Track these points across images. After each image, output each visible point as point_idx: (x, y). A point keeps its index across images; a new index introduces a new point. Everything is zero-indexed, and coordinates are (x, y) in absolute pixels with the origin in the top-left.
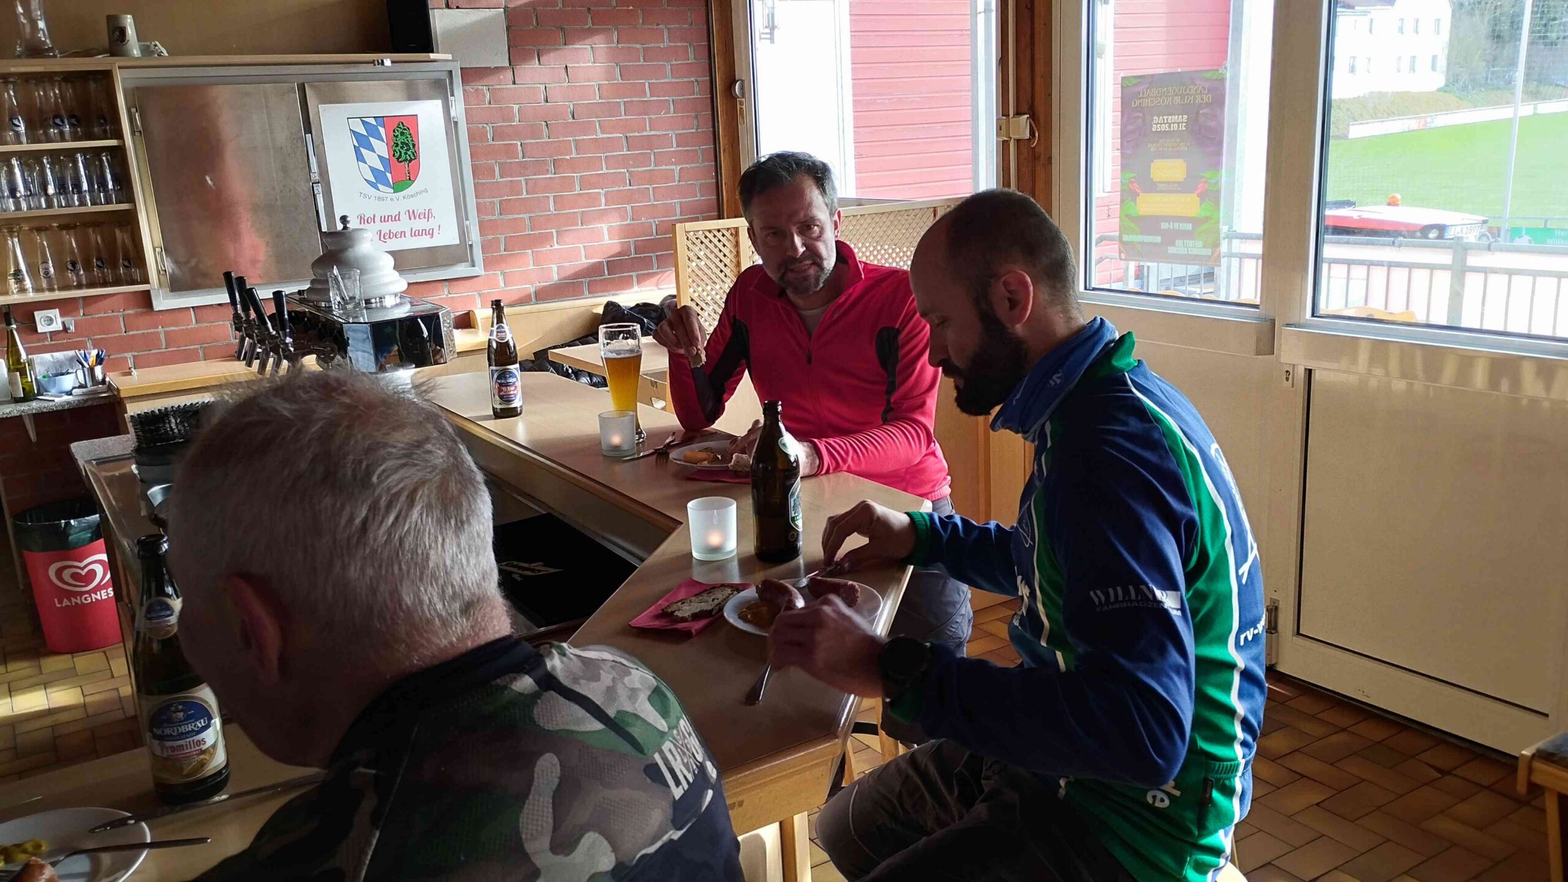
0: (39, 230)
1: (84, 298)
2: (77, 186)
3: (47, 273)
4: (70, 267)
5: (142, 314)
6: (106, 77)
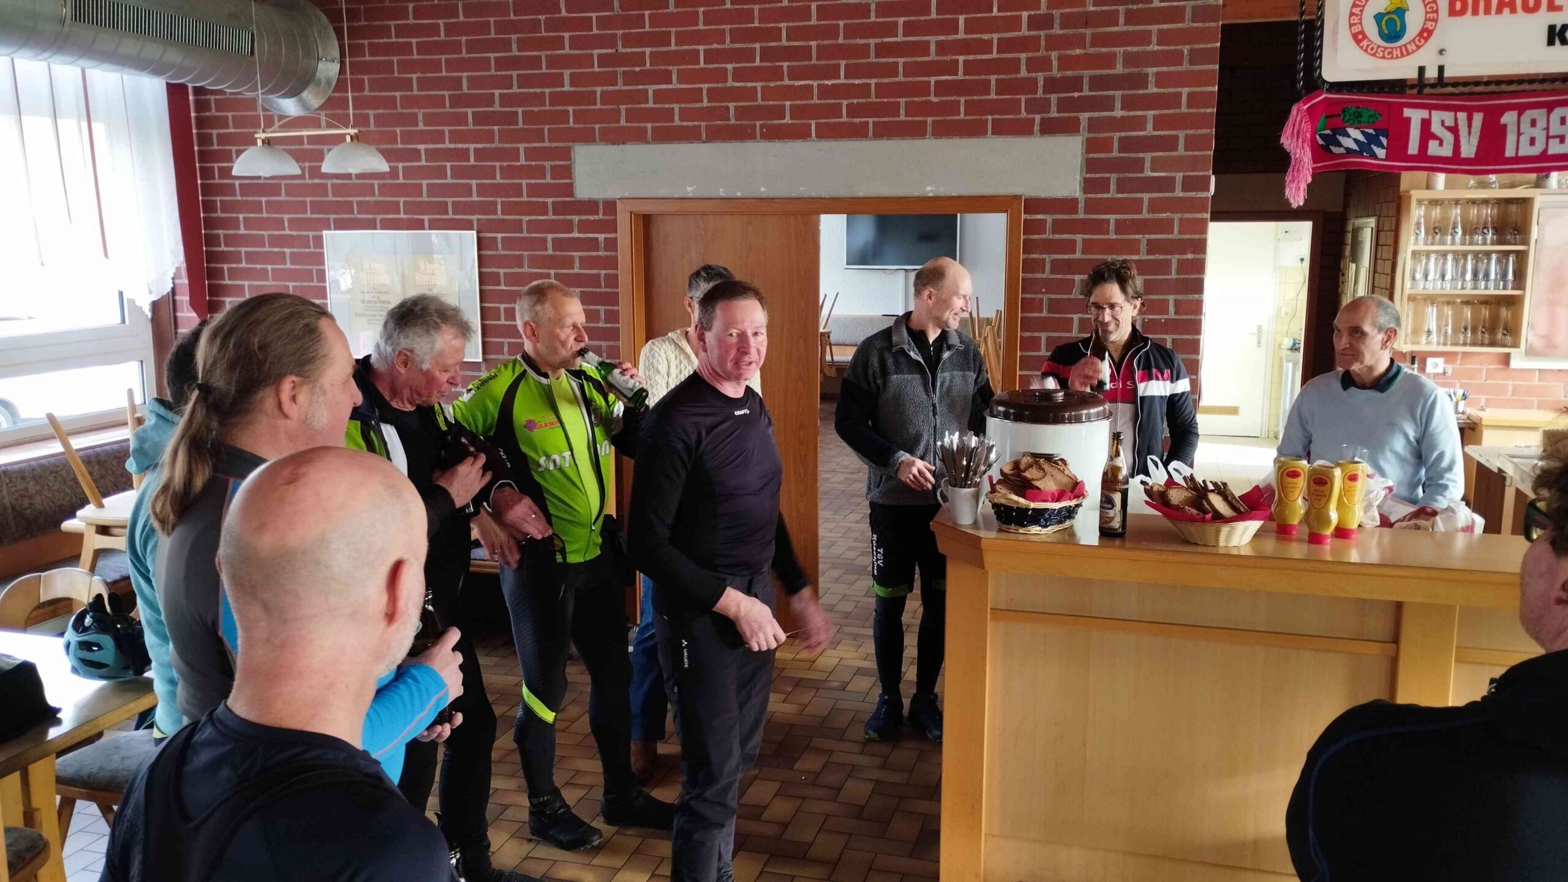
0: (1448, 303)
1: (1464, 354)
2: (1487, 276)
3: (1446, 333)
4: (1463, 330)
5: (1503, 369)
6: (1529, 202)
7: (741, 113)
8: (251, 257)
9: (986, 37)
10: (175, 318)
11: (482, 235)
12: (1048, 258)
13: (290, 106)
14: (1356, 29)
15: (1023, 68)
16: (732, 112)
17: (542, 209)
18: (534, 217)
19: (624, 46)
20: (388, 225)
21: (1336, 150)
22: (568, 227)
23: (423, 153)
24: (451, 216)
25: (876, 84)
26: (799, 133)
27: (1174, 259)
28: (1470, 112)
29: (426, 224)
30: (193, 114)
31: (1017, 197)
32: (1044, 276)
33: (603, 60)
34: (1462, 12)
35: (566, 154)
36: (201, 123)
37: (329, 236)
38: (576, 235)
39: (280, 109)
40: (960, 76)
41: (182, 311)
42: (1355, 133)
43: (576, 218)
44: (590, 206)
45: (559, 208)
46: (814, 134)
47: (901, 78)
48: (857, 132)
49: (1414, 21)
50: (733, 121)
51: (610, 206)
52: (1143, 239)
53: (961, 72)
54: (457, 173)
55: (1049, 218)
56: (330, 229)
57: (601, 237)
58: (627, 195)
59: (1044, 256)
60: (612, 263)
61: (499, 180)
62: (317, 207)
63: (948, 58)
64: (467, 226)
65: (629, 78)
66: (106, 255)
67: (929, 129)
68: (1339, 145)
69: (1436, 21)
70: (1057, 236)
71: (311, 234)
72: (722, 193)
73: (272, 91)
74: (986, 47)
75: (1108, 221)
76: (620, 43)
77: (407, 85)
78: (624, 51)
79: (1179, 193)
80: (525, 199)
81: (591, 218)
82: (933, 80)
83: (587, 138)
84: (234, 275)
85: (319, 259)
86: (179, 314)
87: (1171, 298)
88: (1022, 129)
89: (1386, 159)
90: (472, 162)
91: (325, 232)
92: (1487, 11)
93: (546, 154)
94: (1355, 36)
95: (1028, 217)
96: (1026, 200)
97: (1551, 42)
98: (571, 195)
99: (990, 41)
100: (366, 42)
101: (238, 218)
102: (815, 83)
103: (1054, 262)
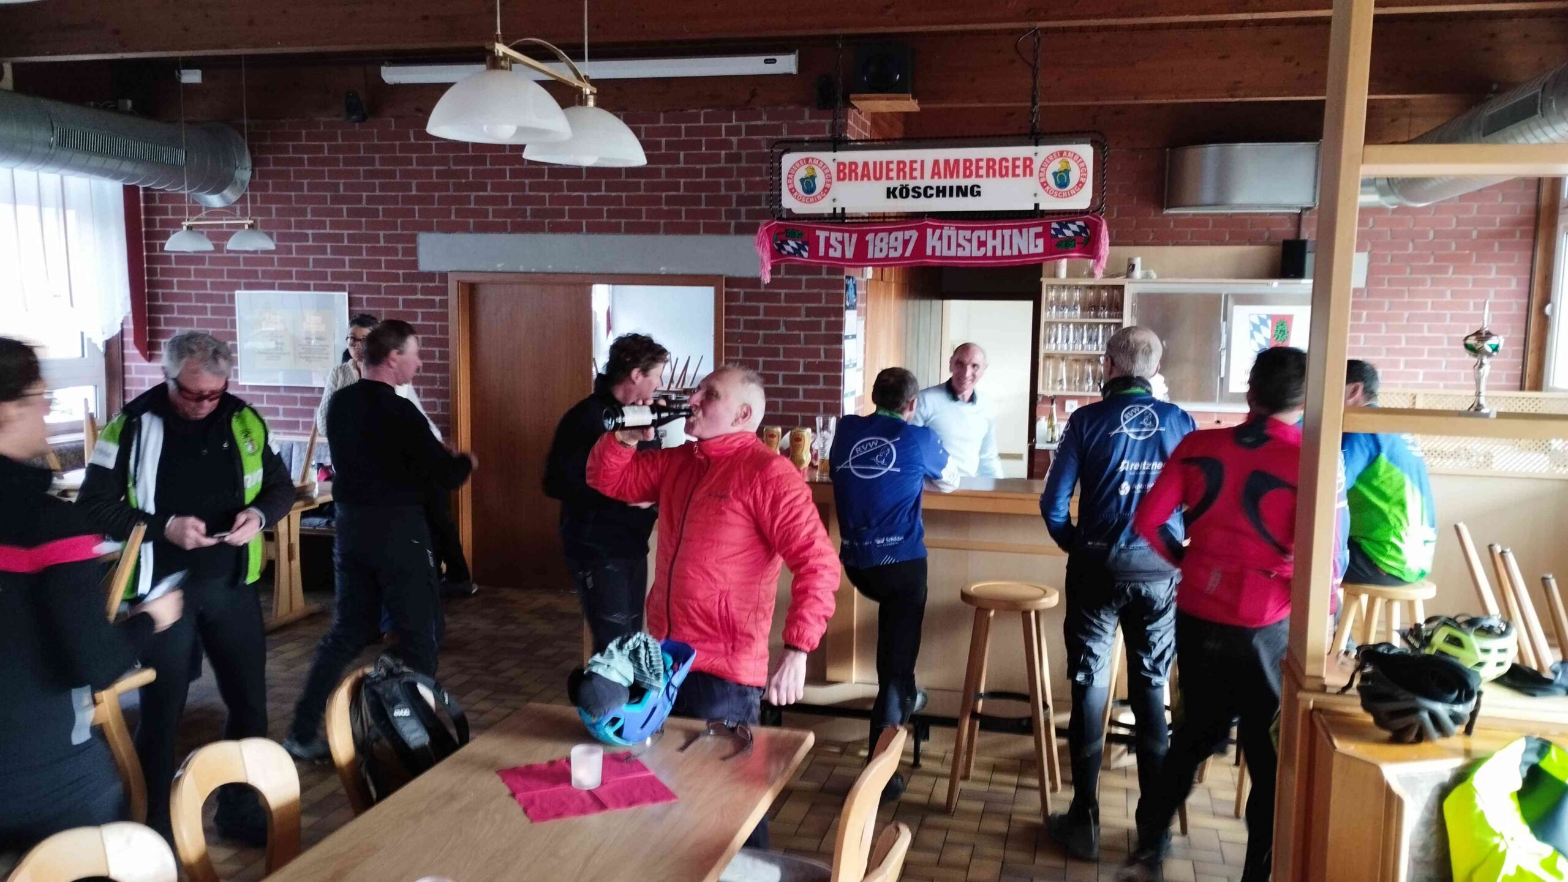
0: (1075, 360)
2: (1097, 340)
6: (1121, 288)
7: (535, 214)
8: (182, 310)
9: (698, 167)
10: (123, 354)
11: (352, 296)
12: (742, 318)
13: (215, 201)
14: (791, 186)
15: (723, 189)
16: (528, 213)
17: (396, 277)
18: (390, 284)
19: (454, 165)
20: (283, 287)
21: (784, 253)
22: (414, 291)
23: (310, 236)
24: (329, 281)
25: (626, 197)
26: (575, 229)
27: (823, 320)
28: (851, 233)
29: (312, 287)
30: (142, 205)
31: (721, 276)
32: (740, 331)
33: (439, 174)
34: (844, 179)
35: (413, 239)
36: (148, 211)
37: (240, 295)
38: (419, 297)
39: (206, 202)
40: (682, 192)
41: (128, 349)
42: (792, 243)
43: (419, 285)
44: (430, 276)
45: (408, 277)
46: (584, 230)
47: (642, 193)
48: (614, 229)
49: (820, 182)
50: (529, 219)
51: (444, 276)
52: (803, 306)
53: (682, 190)
54: (335, 250)
55: (742, 291)
56: (240, 289)
57: (437, 298)
58: (454, 269)
59: (739, 317)
60: (444, 317)
61: (365, 256)
62: (231, 274)
63: (673, 180)
64: (341, 288)
65: (459, 187)
66: (72, 305)
67: (662, 228)
68: (784, 249)
69: (831, 183)
70: (748, 304)
71: (227, 293)
72: (522, 269)
73: (201, 189)
74: (698, 174)
75: (780, 294)
76: (451, 162)
77: (300, 187)
78: (455, 168)
79: (825, 276)
80: (383, 270)
81: (431, 285)
82: (664, 194)
83: (429, 229)
84: (168, 322)
85: (231, 311)
86: (126, 351)
87: (822, 347)
88: (722, 230)
89: (808, 258)
90: (346, 243)
91: (237, 292)
92: (856, 179)
93: (398, 239)
94: (790, 190)
95: (729, 290)
96: (726, 279)
97: (888, 197)
98: (416, 267)
99: (701, 169)
100: (271, 156)
101: (172, 281)
102: (585, 194)
103: (746, 322)
